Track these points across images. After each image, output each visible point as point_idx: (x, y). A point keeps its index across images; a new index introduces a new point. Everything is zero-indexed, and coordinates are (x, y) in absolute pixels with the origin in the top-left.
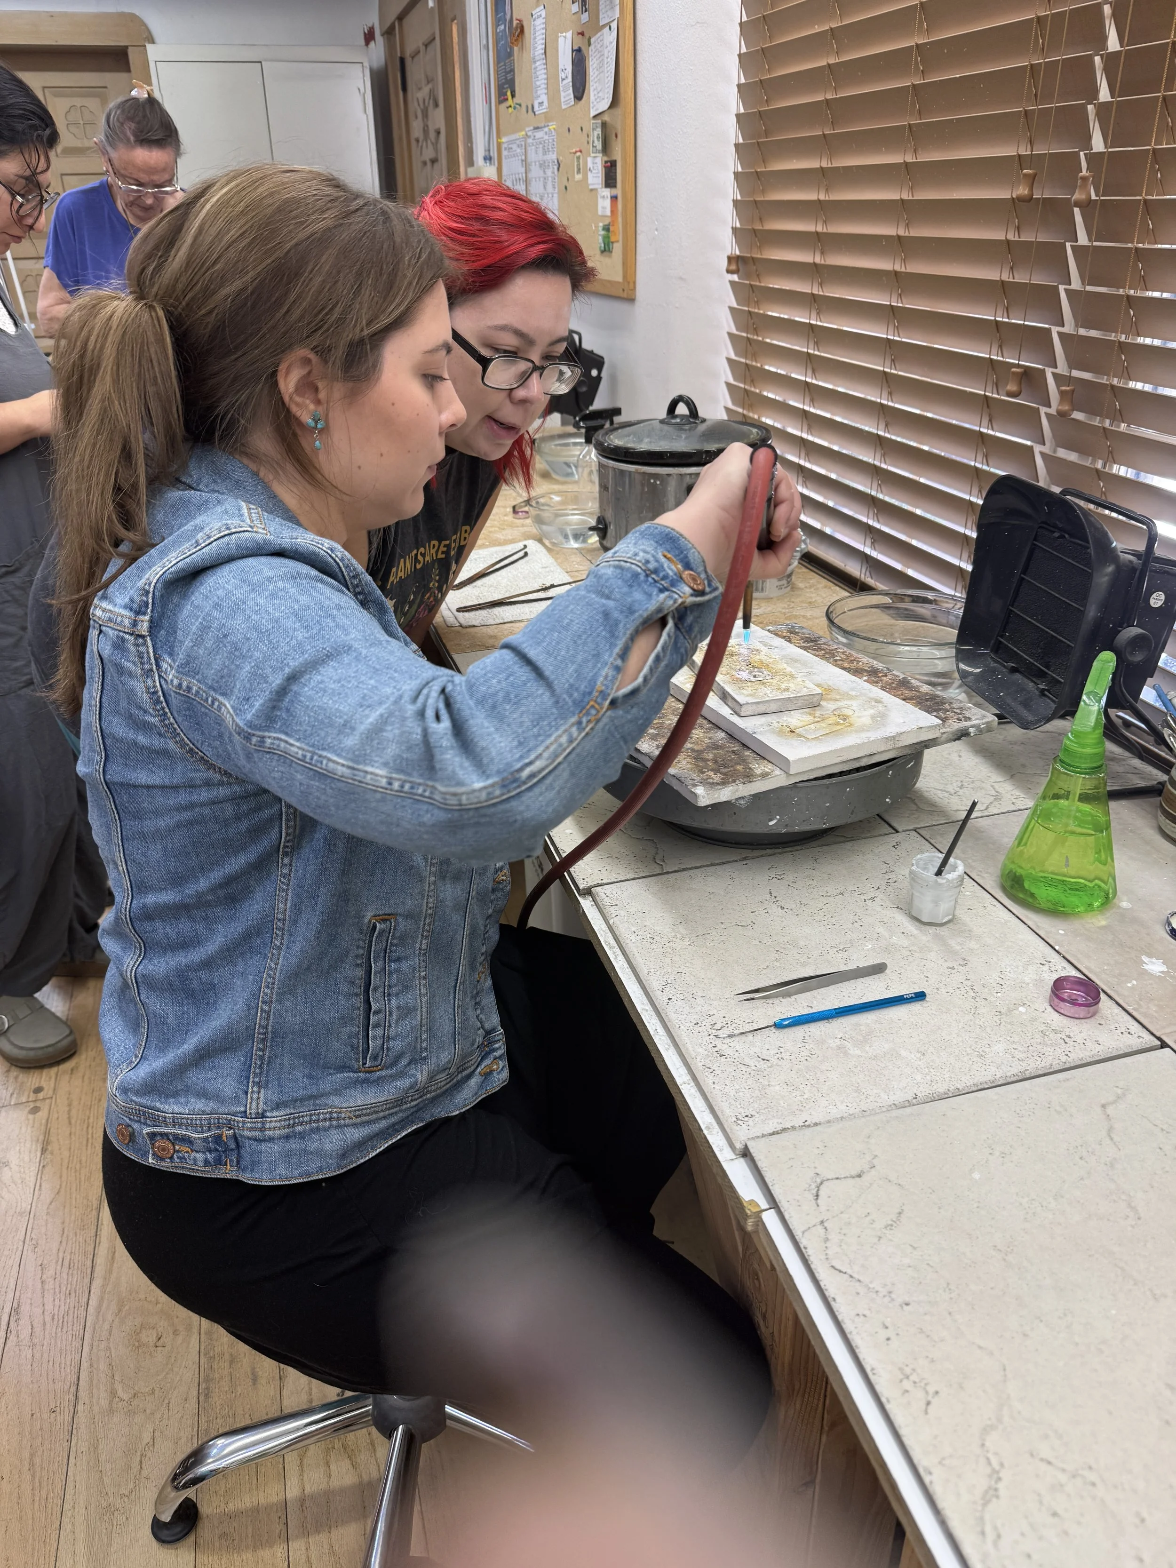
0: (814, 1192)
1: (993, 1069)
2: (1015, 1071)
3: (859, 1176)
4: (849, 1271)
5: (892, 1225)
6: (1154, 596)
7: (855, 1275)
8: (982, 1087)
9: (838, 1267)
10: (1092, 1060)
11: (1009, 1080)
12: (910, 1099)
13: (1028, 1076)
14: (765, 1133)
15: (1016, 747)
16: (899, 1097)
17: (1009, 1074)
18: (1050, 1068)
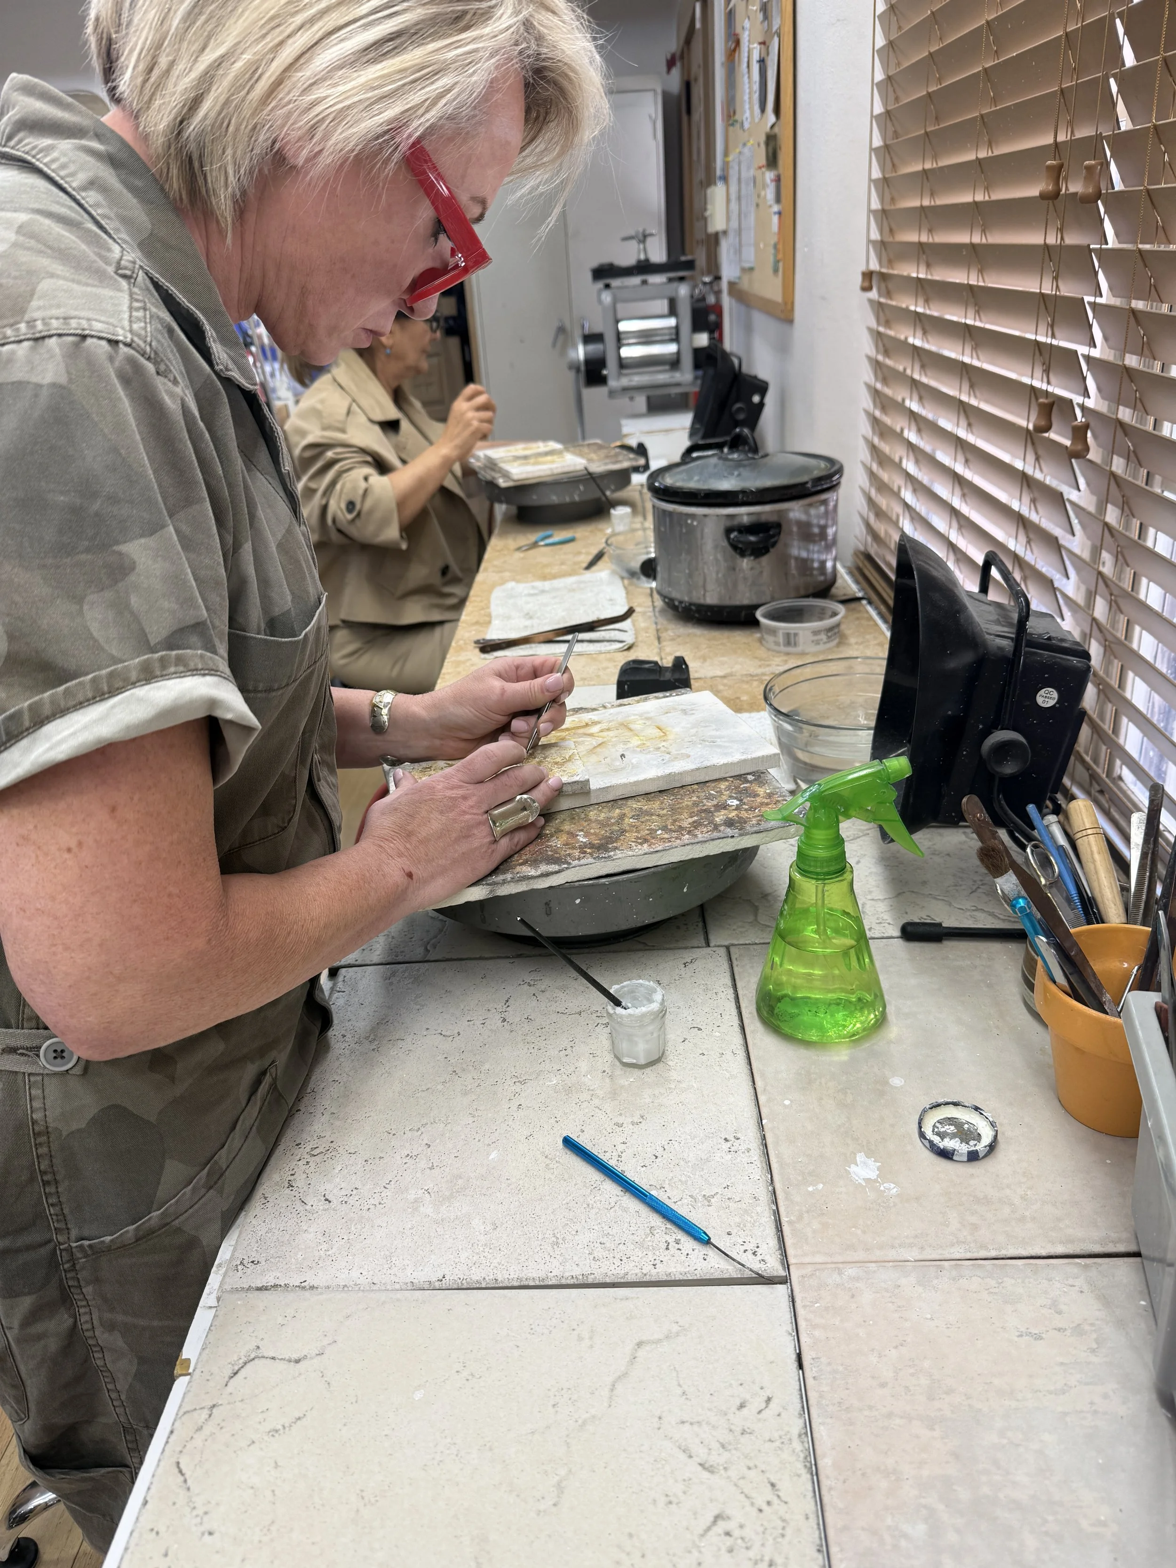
0: (236, 1368)
1: (556, 1263)
2: (577, 1272)
3: (297, 1361)
4: (187, 1476)
5: (277, 1431)
6: (1042, 692)
7: (189, 1482)
8: (526, 1283)
9: (182, 1466)
10: (681, 1277)
11: (564, 1282)
12: (434, 1279)
13: (590, 1281)
14: (253, 1285)
15: (937, 859)
16: (422, 1276)
17: (567, 1274)
18: (623, 1277)
